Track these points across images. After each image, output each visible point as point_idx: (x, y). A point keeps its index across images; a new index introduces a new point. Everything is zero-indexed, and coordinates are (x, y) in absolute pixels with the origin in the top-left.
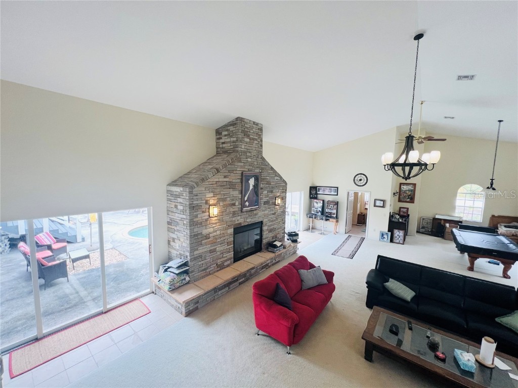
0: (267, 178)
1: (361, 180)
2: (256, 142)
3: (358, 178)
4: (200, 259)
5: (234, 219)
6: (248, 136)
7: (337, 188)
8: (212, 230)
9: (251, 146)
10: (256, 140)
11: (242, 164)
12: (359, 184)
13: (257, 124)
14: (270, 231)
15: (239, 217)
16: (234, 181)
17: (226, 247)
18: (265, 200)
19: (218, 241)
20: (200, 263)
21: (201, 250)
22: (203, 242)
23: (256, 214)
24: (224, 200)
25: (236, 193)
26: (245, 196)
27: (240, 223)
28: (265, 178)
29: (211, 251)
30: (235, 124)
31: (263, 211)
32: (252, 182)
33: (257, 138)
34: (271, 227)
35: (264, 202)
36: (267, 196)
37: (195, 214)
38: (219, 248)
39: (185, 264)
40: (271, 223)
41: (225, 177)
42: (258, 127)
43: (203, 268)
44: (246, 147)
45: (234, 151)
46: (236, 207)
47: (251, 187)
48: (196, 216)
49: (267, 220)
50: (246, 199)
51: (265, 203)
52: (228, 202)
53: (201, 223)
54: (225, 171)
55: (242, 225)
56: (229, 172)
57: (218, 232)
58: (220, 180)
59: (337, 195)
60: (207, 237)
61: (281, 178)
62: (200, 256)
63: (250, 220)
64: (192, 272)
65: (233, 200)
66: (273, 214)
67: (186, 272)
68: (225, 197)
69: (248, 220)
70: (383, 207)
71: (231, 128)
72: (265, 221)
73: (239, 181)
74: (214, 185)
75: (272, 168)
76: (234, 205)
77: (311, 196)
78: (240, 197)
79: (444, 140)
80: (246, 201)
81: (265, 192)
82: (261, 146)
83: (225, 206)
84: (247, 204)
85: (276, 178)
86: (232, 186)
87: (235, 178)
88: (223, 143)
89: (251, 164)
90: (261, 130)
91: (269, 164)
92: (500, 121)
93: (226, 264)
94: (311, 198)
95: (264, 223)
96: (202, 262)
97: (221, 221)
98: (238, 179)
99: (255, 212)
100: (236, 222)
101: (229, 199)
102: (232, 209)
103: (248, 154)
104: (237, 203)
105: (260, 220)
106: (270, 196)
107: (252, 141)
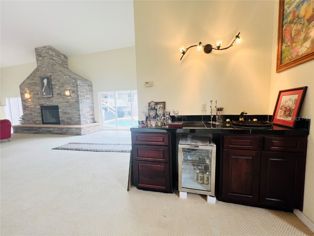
0: (57, 78)
2: (46, 58)
5: (39, 101)
8: (29, 104)
10: (46, 56)
11: (40, 72)
15: (42, 101)
16: (36, 82)
18: (58, 92)
19: (33, 110)
20: (26, 117)
21: (26, 112)
22: (26, 109)
24: (33, 91)
25: (38, 88)
27: (43, 104)
29: (31, 114)
31: (57, 99)
33: (47, 55)
34: (65, 111)
36: (59, 90)
41: (32, 80)
42: (47, 48)
44: (41, 63)
47: (45, 84)
50: (43, 91)
51: (58, 94)
52: (35, 92)
57: (32, 106)
58: (30, 82)
62: (26, 115)
64: (24, 120)
65: (37, 91)
66: (66, 102)
69: (47, 103)
76: (38, 94)
78: (40, 90)
81: (57, 87)
82: (50, 58)
83: (34, 94)
84: (44, 94)
85: (64, 77)
86: (35, 84)
89: (45, 71)
90: (49, 49)
97: (32, 101)
100: (41, 103)
101: (35, 91)
102: (37, 96)
103: (42, 66)
104: (40, 93)
105: (56, 104)
106: (61, 89)
107: (43, 58)
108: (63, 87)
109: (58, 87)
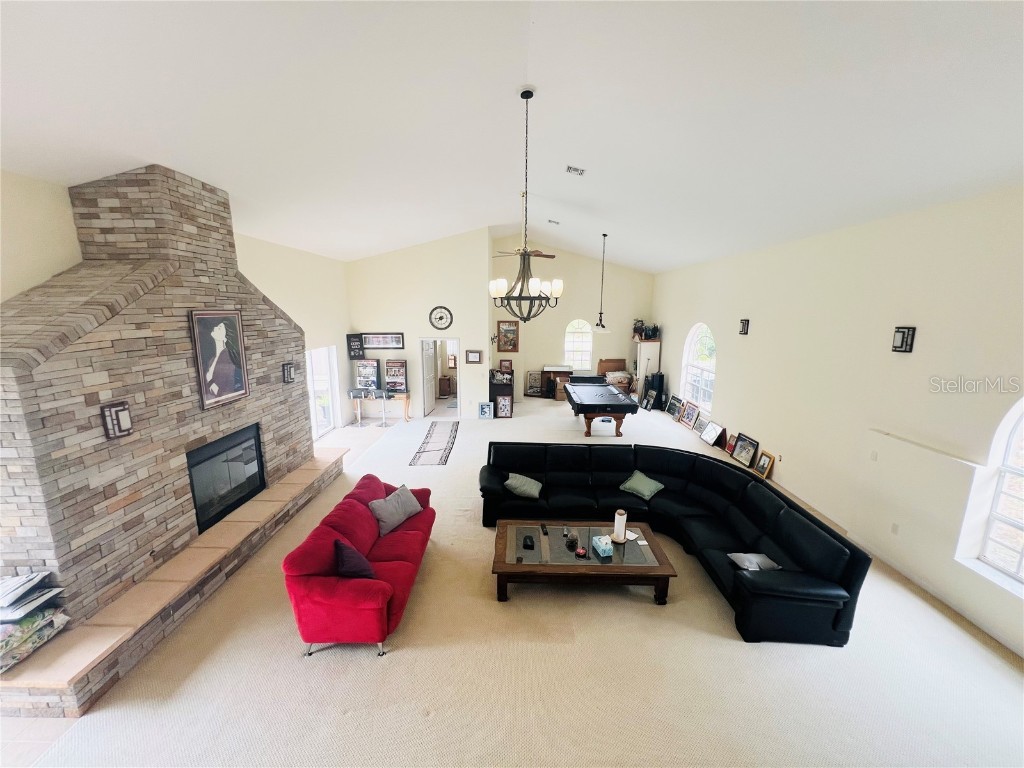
0: (258, 322)
1: (441, 318)
2: (215, 235)
3: (437, 314)
4: (97, 556)
5: (183, 431)
6: (192, 219)
7: (402, 334)
8: (120, 471)
9: (205, 244)
10: (216, 230)
11: (187, 291)
12: (440, 326)
13: (213, 190)
14: (280, 441)
15: (197, 425)
16: (169, 335)
17: (173, 503)
18: (259, 373)
19: (144, 494)
20: (96, 566)
21: (93, 532)
22: (96, 508)
23: (240, 410)
24: (145, 387)
25: (181, 367)
26: (206, 371)
27: (203, 438)
28: (253, 323)
29: (127, 527)
30: (147, 183)
31: (258, 399)
32: (219, 334)
33: (218, 225)
34: (281, 432)
35: (258, 379)
36: (261, 365)
37: (51, 438)
38: (151, 512)
39: (46, 584)
40: (280, 424)
41: (139, 326)
42: (216, 197)
43: (111, 574)
44: (190, 248)
45: (152, 257)
46: (182, 401)
47: (220, 347)
48: (60, 444)
49: (269, 418)
50: (209, 376)
51: (261, 381)
53: (80, 461)
54: (135, 311)
55: (209, 441)
56: (150, 311)
57: (142, 473)
58: (126, 335)
59: (403, 348)
60: (109, 491)
61: (289, 320)
62: (96, 549)
63: (228, 425)
64: (75, 596)
65: (173, 384)
66: (281, 403)
67: (53, 604)
68: (147, 379)
69: (222, 427)
70: (480, 362)
71: (133, 192)
72: (265, 421)
73: (184, 334)
74: (105, 352)
75: (265, 300)
76: (178, 395)
77: (352, 353)
78: (194, 375)
79: (553, 257)
80: (212, 382)
81: (257, 356)
82: (232, 245)
84: (214, 388)
85: (278, 321)
86: (163, 347)
87: (172, 329)
88: (104, 231)
89: (209, 291)
90: (226, 205)
91: (256, 290)
92: (605, 235)
93: (178, 543)
94: (352, 358)
95: (264, 427)
96: (104, 562)
98: (181, 329)
99: (237, 405)
100: (192, 438)
101: (159, 383)
102: (175, 407)
103: (199, 266)
104: (186, 391)
105: (252, 421)
106: (269, 363)
107: (204, 233)
108: (272, 353)
109: (259, 356)
